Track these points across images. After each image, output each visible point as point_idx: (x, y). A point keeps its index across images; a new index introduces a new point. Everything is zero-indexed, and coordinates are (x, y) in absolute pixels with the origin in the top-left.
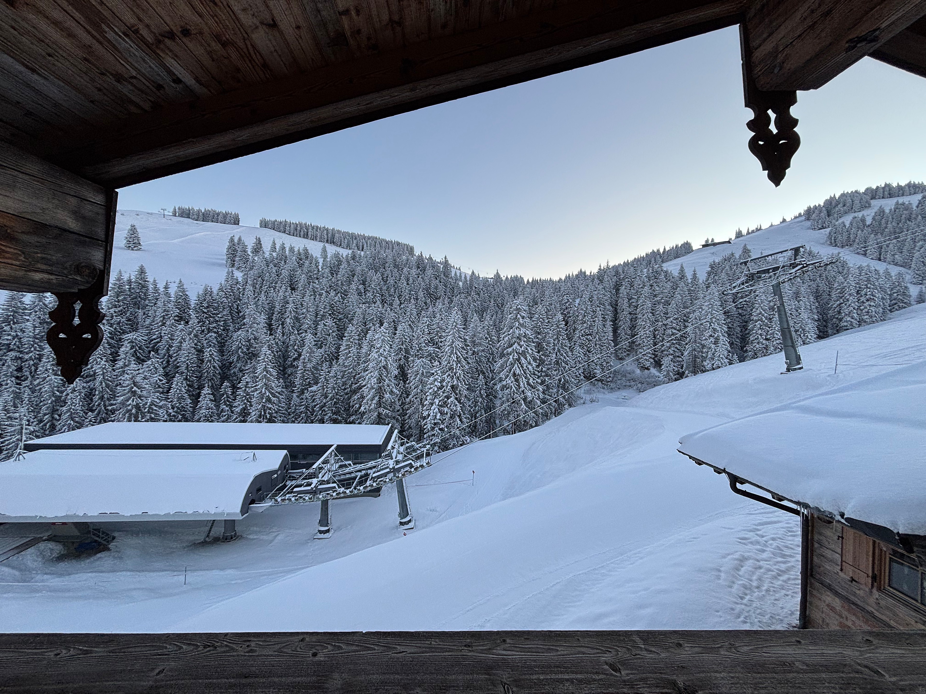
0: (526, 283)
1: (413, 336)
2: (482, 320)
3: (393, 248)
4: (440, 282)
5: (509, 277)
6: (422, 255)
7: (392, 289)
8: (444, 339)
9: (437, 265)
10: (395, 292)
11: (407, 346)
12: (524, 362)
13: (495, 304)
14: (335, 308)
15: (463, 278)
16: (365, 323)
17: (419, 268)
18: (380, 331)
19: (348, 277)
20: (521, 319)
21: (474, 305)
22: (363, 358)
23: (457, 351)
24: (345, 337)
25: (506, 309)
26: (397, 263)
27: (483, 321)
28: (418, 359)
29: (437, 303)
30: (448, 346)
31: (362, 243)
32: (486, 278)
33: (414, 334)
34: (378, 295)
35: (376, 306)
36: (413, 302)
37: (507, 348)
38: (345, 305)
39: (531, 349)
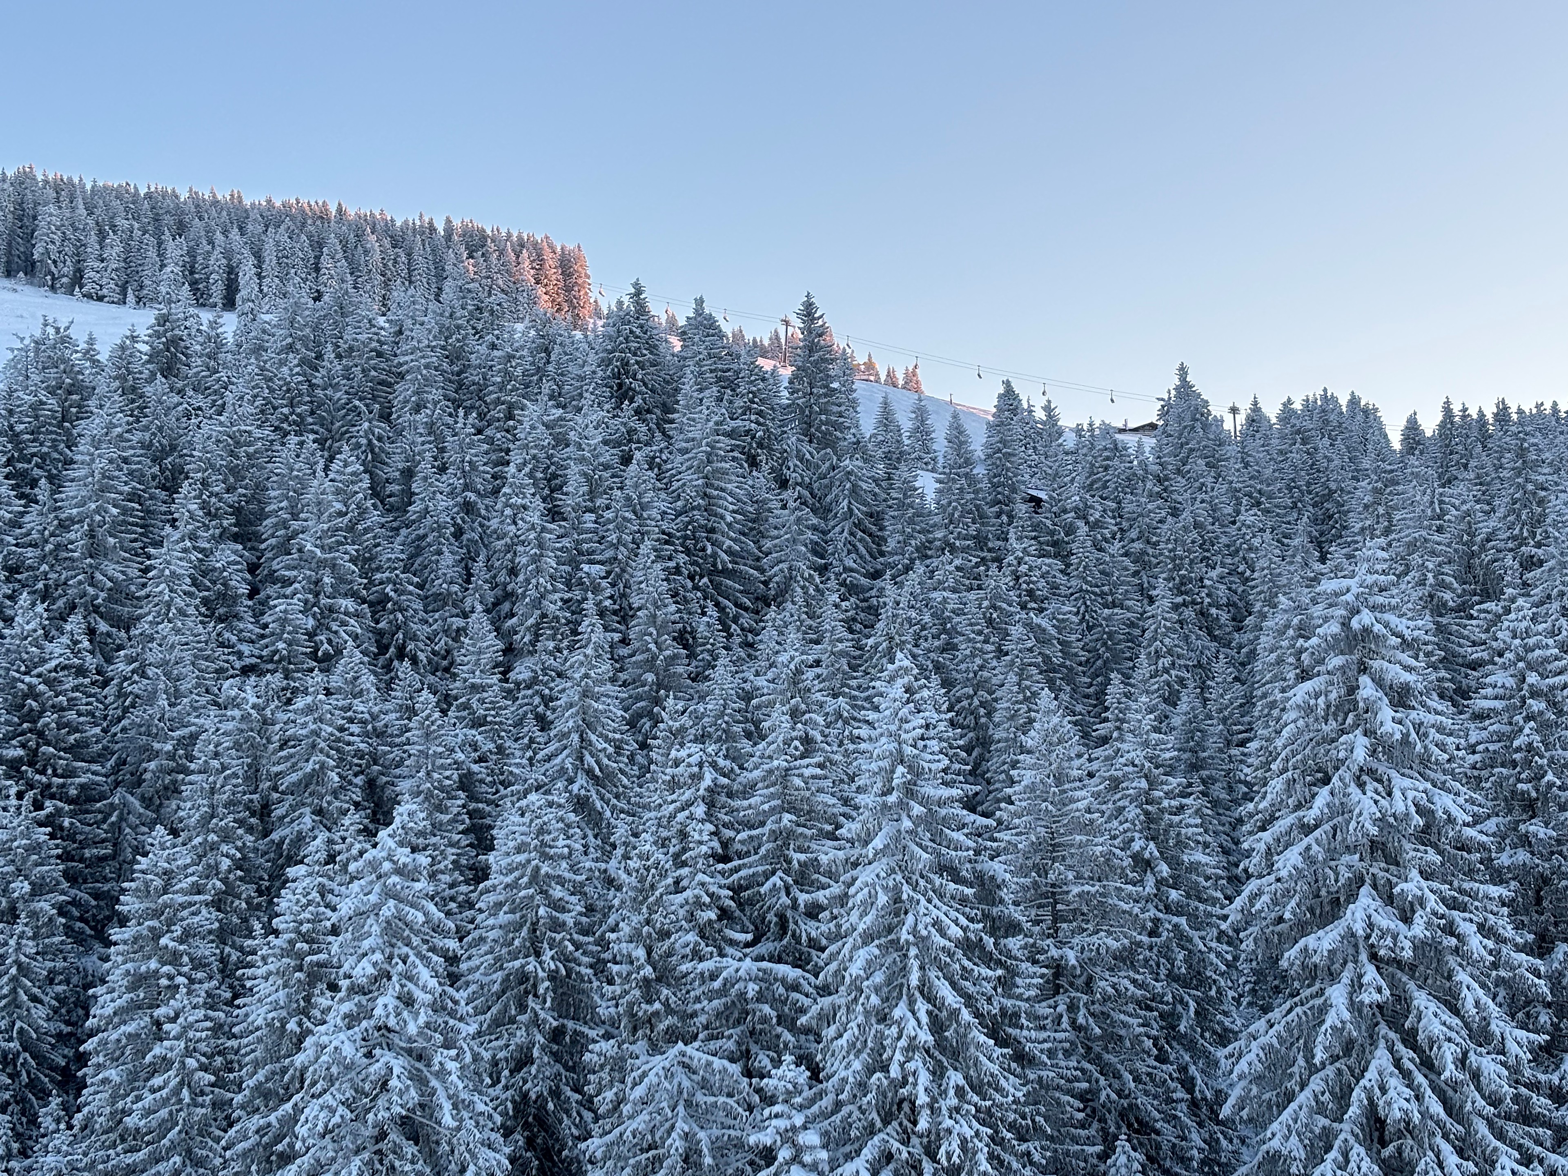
0: (1396, 441)
1: (610, 882)
2: (1103, 729)
3: (441, 276)
4: (784, 484)
5: (1272, 411)
6: (641, 309)
7: (448, 559)
8: (836, 889)
9: (754, 368)
10: (468, 577)
11: (566, 959)
12: (1437, 1029)
13: (1189, 613)
14: (49, 719)
15: (940, 444)
16: (265, 810)
17: (622, 394)
18: (374, 866)
19: (133, 497)
20: (1386, 713)
21: (1029, 626)
22: (257, 1065)
23: (933, 973)
24: (123, 921)
25: (1265, 641)
26: (474, 376)
27: (1104, 740)
28: (655, 1049)
29: (768, 635)
30: (868, 938)
31: (228, 254)
32: (1107, 430)
33: (612, 865)
34: (348, 604)
35: (336, 681)
36: (598, 636)
37: (1303, 928)
38: (121, 694)
39: (1484, 930)
